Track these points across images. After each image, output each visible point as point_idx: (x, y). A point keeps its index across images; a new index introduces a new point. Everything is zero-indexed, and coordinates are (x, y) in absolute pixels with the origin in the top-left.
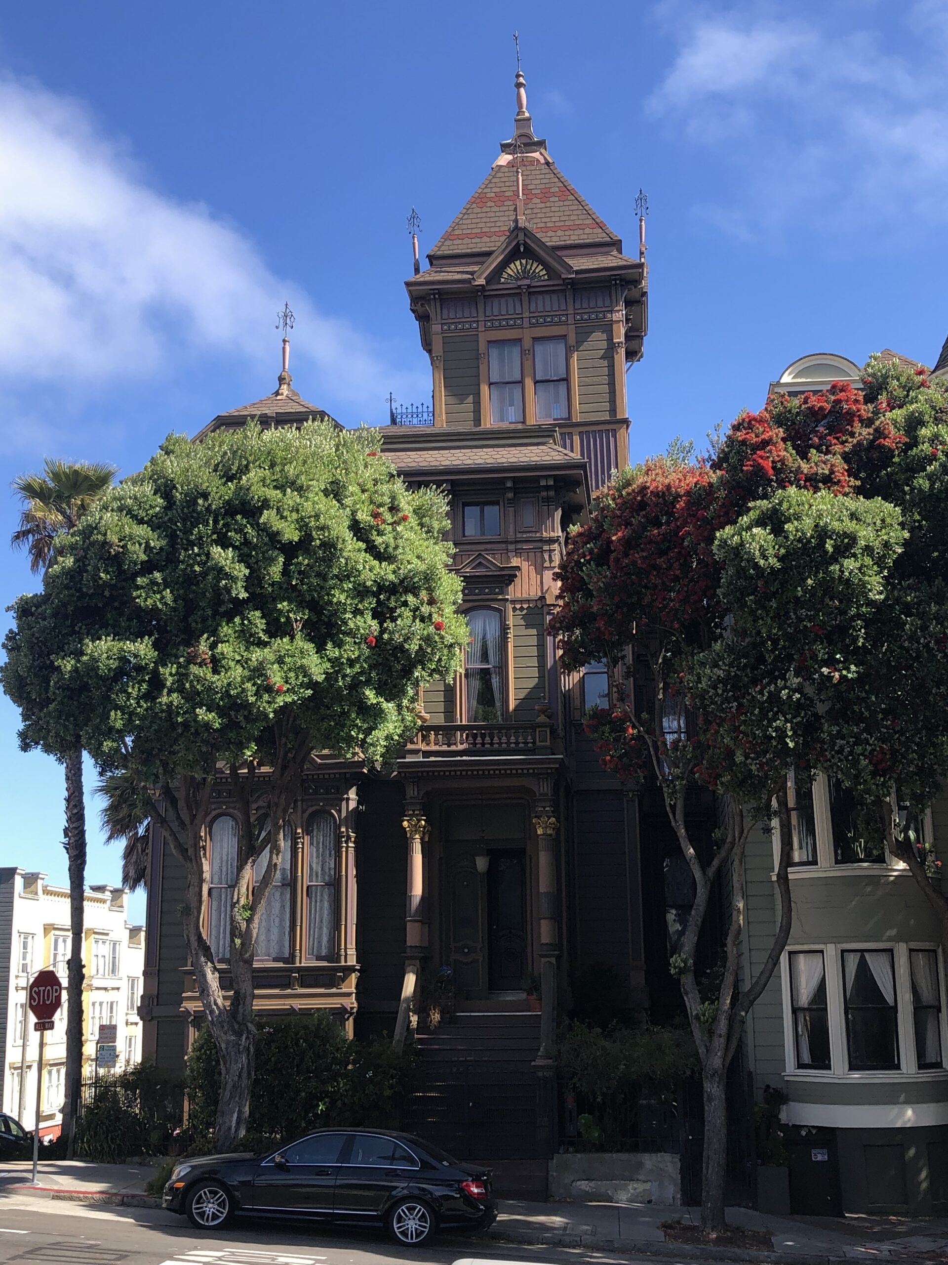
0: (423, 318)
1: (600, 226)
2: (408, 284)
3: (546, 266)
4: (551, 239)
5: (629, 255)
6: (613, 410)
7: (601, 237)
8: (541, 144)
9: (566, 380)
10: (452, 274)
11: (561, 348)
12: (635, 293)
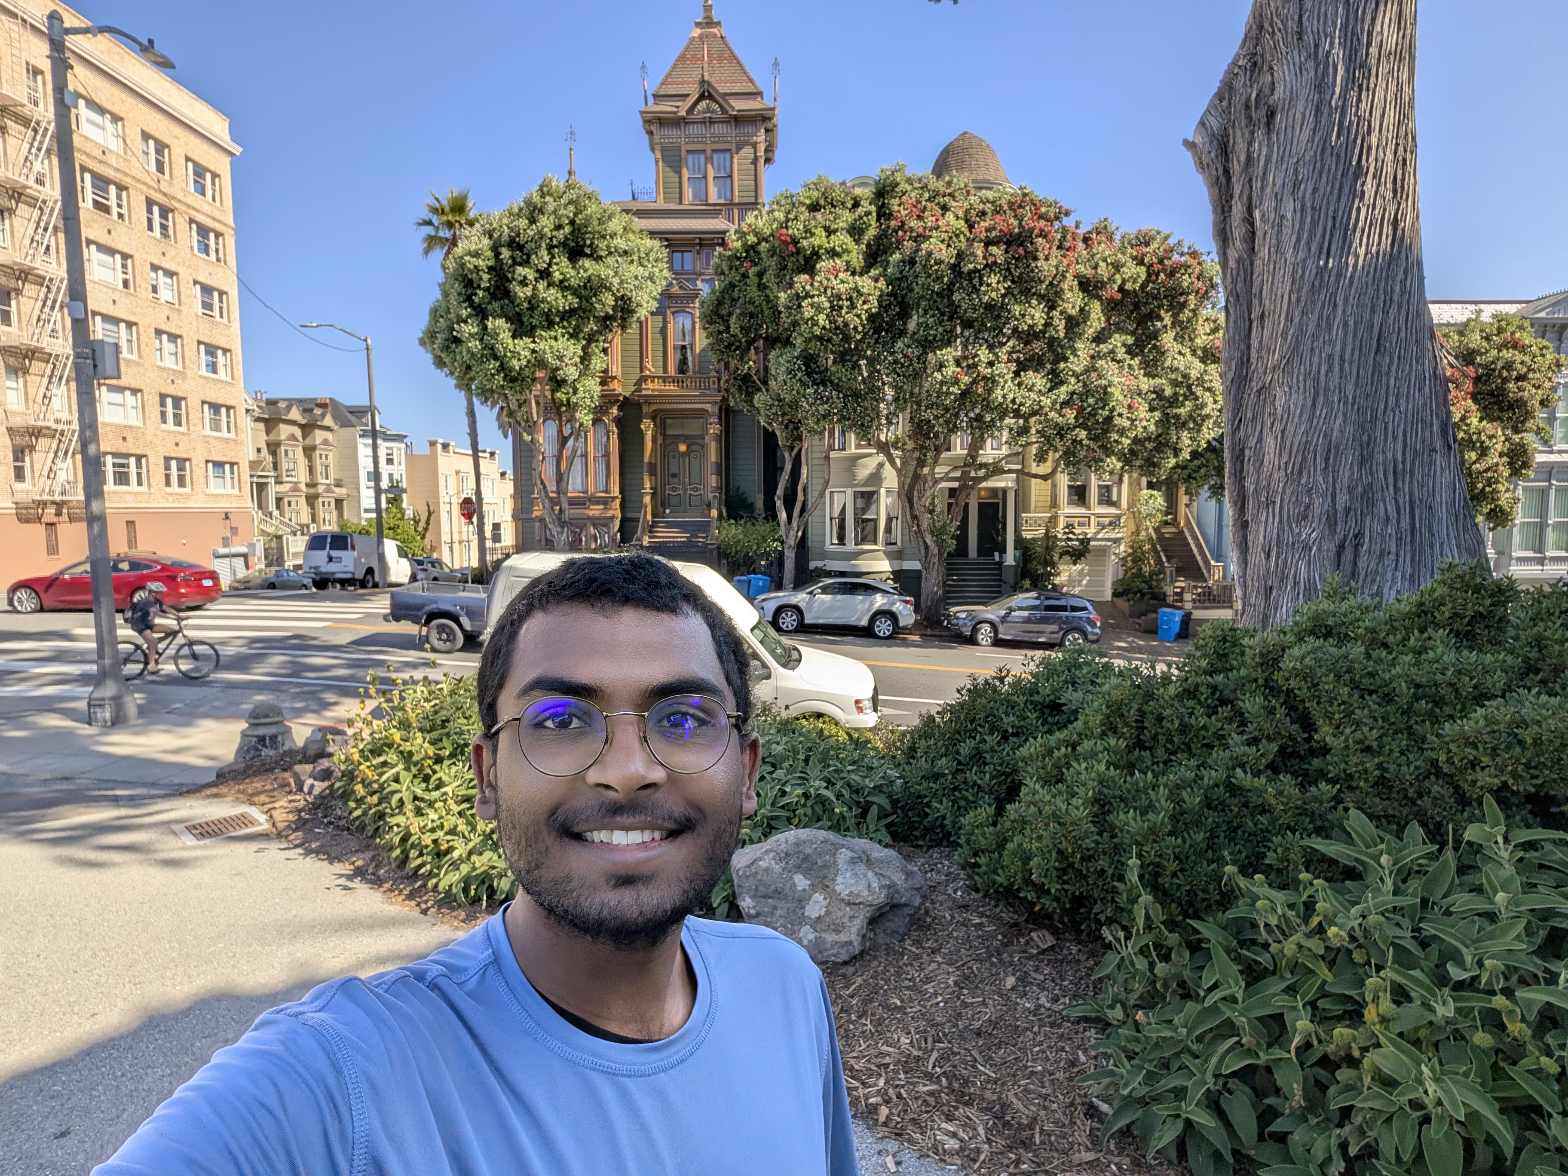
0: (650, 133)
1: (751, 81)
2: (641, 112)
3: (721, 106)
4: (723, 88)
5: (768, 102)
6: (756, 197)
7: (751, 89)
8: (718, 24)
9: (731, 176)
10: (666, 107)
11: (728, 156)
12: (769, 125)
